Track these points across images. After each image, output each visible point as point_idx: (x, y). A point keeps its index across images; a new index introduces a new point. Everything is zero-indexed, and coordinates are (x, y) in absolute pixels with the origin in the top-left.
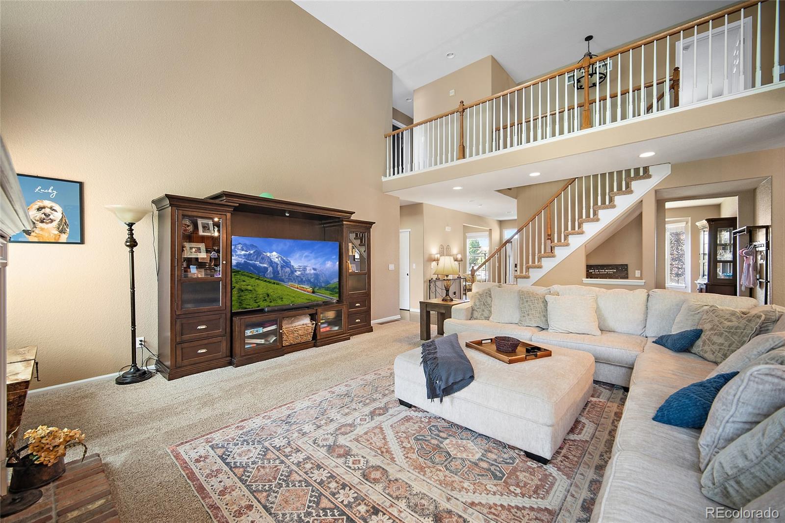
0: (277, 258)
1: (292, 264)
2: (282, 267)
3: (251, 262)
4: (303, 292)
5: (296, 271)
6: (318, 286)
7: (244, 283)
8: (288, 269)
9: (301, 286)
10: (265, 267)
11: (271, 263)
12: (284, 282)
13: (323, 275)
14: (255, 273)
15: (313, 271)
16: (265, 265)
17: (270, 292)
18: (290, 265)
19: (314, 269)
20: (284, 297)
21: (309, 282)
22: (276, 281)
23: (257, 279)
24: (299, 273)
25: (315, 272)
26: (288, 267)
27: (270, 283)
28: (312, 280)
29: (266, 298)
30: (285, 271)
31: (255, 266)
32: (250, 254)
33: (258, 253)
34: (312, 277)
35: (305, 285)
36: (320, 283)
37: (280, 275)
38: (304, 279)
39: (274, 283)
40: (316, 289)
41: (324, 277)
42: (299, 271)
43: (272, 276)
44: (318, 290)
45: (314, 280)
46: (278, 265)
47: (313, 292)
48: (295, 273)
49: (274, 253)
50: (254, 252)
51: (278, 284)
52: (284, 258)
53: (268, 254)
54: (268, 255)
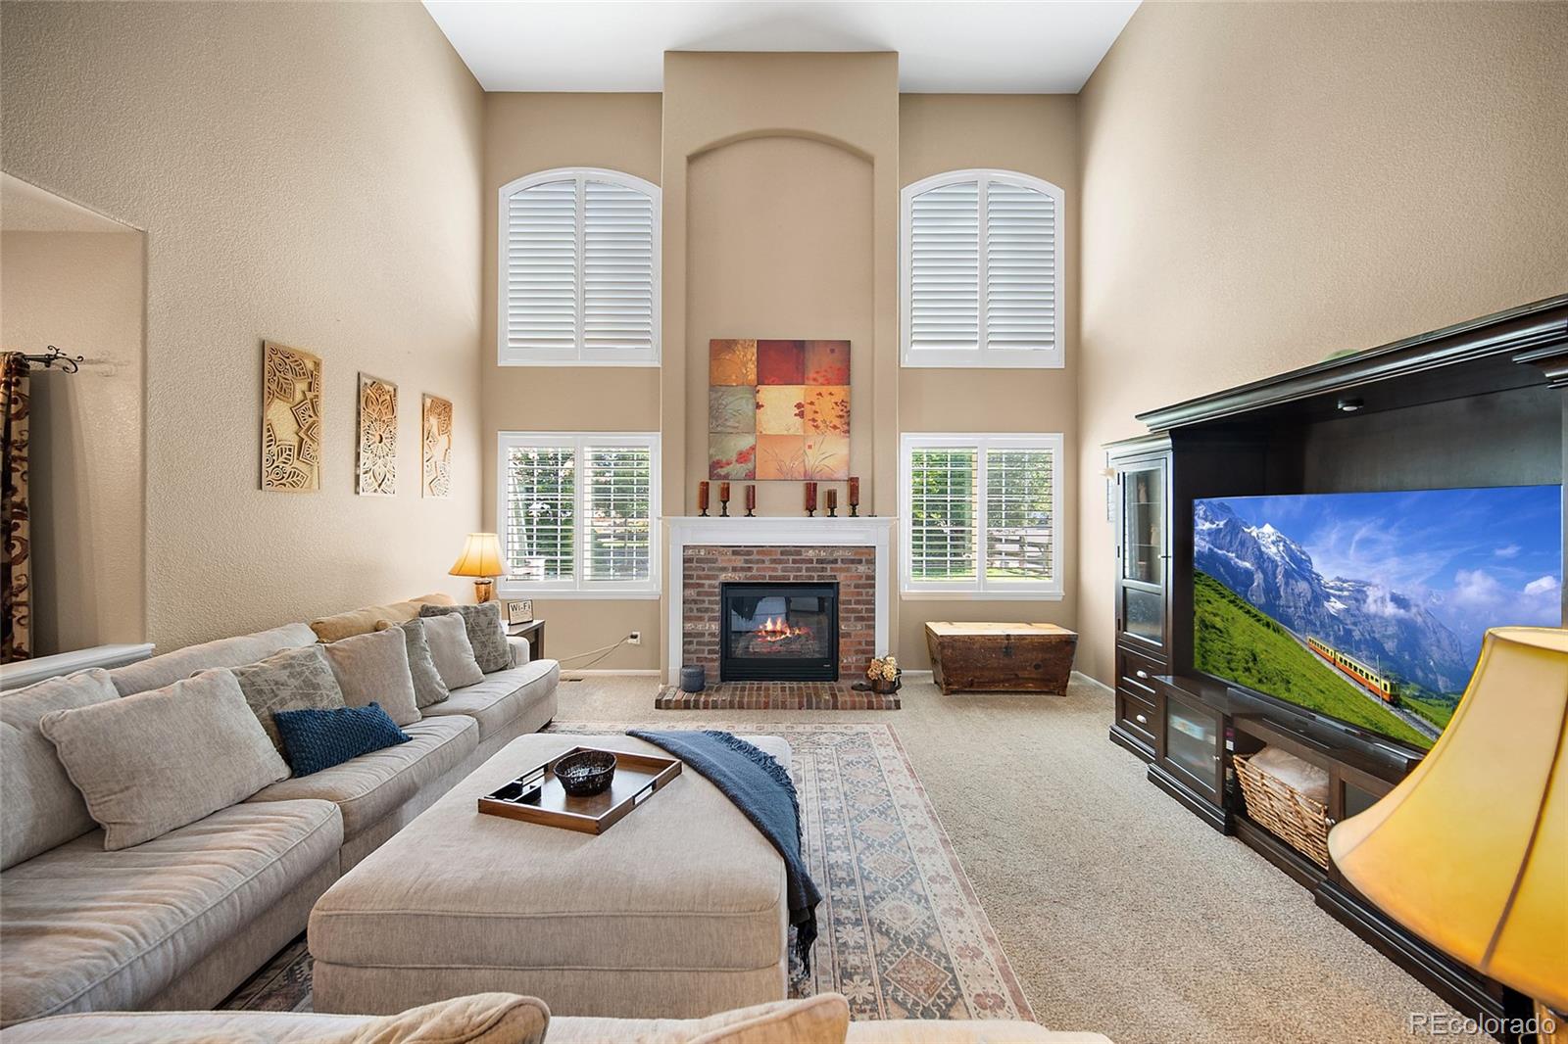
0: (1273, 543)
1: (1314, 570)
2: (1288, 575)
3: (1220, 552)
4: (1353, 684)
5: (1328, 597)
6: (1415, 680)
7: (1209, 608)
8: (1302, 586)
9: (1347, 658)
10: (1247, 571)
11: (1261, 558)
12: (1292, 627)
13: (1443, 635)
14: (1227, 584)
15: (1390, 609)
16: (1247, 565)
17: (1259, 647)
18: (1311, 572)
19: (1399, 601)
20: (1294, 679)
21: (1373, 648)
22: (1271, 620)
23: (1231, 602)
24: (1339, 606)
25: (1402, 611)
26: (1305, 578)
27: (1259, 620)
28: (1390, 646)
29: (1251, 664)
30: (1296, 591)
31: (1226, 563)
32: (1219, 531)
33: (1234, 528)
34: (1391, 631)
35: (1359, 658)
36: (1426, 669)
37: (1282, 602)
38: (1357, 635)
39: (1268, 625)
40: (1407, 693)
41: (1445, 643)
42: (1339, 598)
43: (1263, 600)
44: (1415, 697)
45: (1401, 648)
46: (1277, 566)
47: (1395, 701)
48: (1326, 604)
49: (1268, 529)
50: (1226, 525)
51: (1276, 630)
52: (1293, 547)
53: (1254, 531)
54: (1254, 534)
